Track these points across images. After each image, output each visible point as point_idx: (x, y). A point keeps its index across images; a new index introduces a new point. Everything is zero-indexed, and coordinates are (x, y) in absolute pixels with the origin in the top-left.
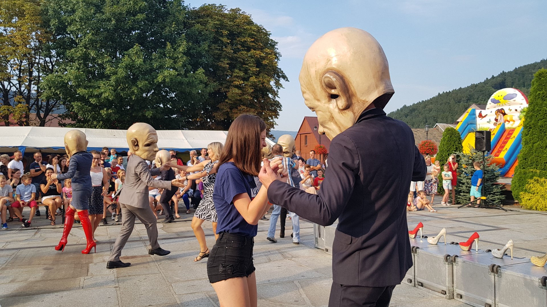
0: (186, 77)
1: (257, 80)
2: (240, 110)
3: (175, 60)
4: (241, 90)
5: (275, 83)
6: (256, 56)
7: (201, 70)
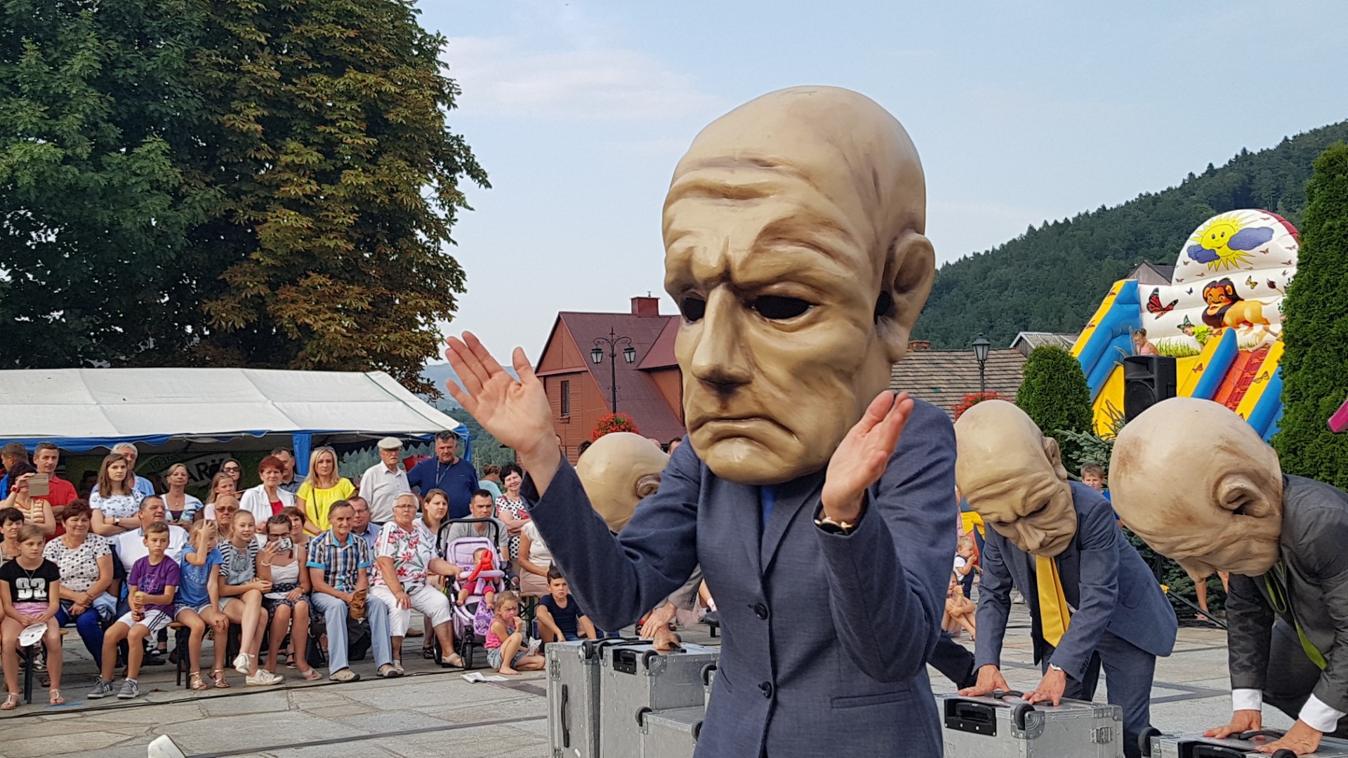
0: (99, 168)
1: (369, 180)
2: (306, 292)
3: (56, 105)
4: (312, 216)
5: (437, 190)
6: (364, 93)
7: (154, 144)
